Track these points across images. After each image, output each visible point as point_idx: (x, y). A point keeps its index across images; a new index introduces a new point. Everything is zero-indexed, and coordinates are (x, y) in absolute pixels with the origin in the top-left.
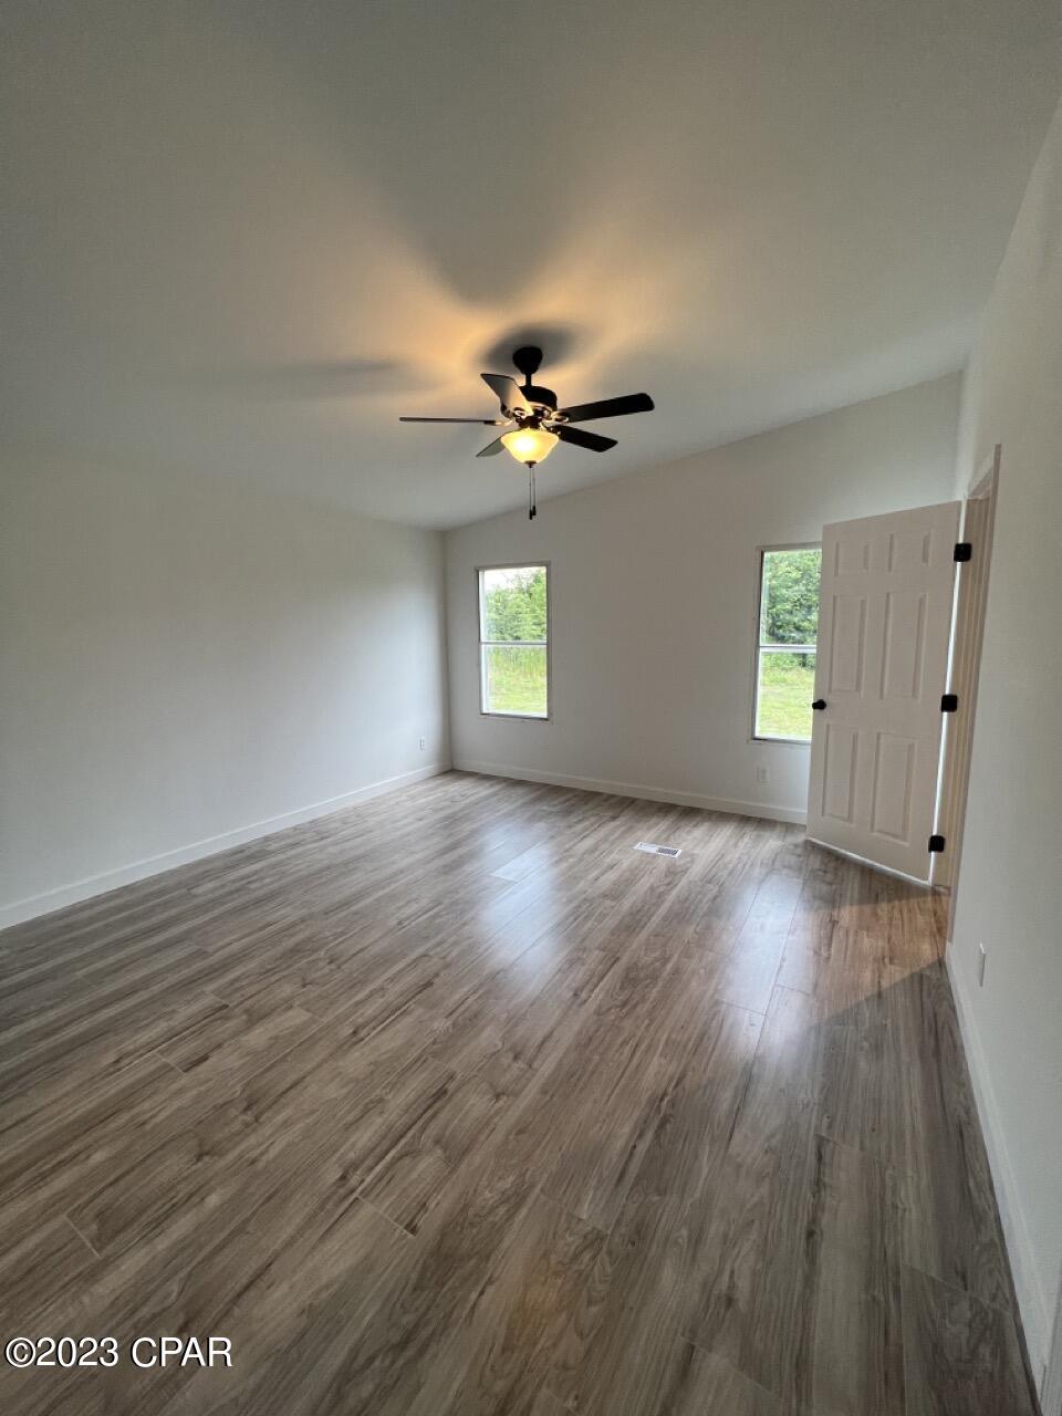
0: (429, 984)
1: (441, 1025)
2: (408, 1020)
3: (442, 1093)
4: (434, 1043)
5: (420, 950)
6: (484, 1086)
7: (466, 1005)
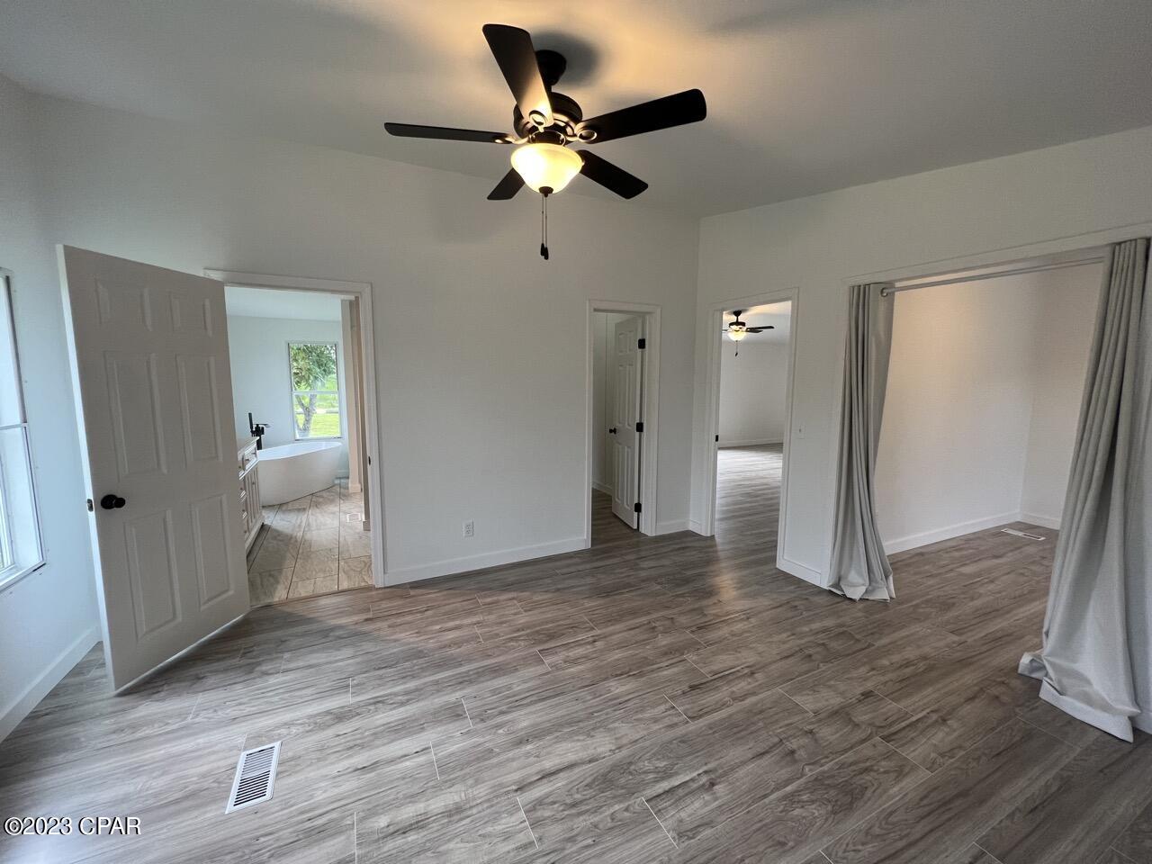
0: (693, 688)
1: (691, 657)
2: (715, 668)
3: (700, 628)
4: (698, 649)
5: (693, 726)
6: (677, 624)
7: (670, 662)
